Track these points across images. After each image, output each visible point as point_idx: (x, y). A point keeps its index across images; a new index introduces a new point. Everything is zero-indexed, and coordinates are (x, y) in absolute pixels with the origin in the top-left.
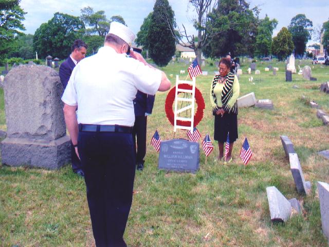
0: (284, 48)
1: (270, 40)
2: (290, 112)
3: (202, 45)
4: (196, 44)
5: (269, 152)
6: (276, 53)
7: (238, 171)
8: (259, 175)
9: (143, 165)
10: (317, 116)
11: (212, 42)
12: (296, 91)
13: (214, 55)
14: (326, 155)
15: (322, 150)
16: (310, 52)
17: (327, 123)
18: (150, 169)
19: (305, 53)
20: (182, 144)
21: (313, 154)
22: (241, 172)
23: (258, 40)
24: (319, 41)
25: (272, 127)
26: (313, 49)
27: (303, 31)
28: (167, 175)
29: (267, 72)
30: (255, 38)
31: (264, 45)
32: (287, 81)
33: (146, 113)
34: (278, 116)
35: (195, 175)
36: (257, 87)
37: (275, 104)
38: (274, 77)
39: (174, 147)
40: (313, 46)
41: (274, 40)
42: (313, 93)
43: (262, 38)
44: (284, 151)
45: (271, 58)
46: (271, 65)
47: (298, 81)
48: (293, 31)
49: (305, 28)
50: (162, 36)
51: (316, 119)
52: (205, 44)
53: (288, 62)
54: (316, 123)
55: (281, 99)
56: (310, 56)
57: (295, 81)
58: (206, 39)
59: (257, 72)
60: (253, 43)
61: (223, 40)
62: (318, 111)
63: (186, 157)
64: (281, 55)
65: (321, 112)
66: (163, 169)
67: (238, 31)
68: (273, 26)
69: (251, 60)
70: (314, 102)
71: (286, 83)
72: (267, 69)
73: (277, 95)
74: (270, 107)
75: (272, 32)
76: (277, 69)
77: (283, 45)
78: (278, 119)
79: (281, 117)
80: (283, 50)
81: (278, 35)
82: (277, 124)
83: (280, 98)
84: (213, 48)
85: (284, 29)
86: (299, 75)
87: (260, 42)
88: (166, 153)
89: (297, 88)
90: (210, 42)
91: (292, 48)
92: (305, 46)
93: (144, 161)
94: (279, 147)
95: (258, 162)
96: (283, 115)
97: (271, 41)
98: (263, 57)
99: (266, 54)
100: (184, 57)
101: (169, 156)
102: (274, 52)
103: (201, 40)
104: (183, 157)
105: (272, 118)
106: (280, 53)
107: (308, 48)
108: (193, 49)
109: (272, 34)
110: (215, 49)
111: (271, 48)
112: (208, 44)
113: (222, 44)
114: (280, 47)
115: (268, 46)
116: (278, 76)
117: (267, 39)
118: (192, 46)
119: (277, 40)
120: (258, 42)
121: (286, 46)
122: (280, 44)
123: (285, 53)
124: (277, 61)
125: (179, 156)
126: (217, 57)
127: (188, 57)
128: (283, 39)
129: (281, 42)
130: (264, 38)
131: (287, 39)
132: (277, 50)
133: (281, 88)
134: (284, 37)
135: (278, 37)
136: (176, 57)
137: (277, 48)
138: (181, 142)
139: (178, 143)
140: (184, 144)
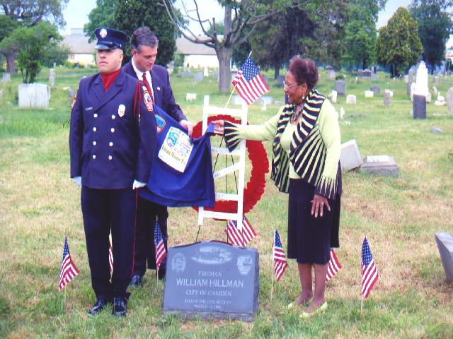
1: (372, 33)
2: (436, 183)
3: (232, 39)
4: (220, 38)
5: (408, 270)
6: (385, 61)
7: (349, 313)
11: (253, 35)
12: (439, 139)
13: (258, 61)
18: (144, 312)
19: (443, 62)
20: (219, 252)
22: (355, 317)
23: (347, 31)
25: (402, 214)
27: (439, 17)
28: (184, 326)
29: (370, 99)
30: (342, 28)
31: (361, 43)
32: (415, 117)
34: (410, 192)
35: (252, 325)
36: (356, 130)
37: (401, 166)
38: (386, 110)
39: (201, 260)
41: (381, 33)
43: (355, 29)
45: (375, 71)
46: (375, 85)
47: (440, 118)
48: (419, 16)
49: (442, 10)
50: (145, 19)
52: (238, 40)
53: (413, 80)
55: (409, 154)
57: (434, 118)
58: (241, 27)
59: (351, 98)
60: (338, 38)
61: (275, 30)
63: (229, 283)
64: (396, 65)
66: (175, 312)
67: (310, 11)
68: (379, 4)
69: (333, 74)
71: (415, 122)
72: (369, 94)
73: (400, 146)
74: (394, 170)
75: (376, 18)
76: (391, 93)
77: (401, 45)
78: (412, 197)
79: (418, 193)
80: (399, 53)
81: (389, 22)
82: (413, 208)
83: (407, 153)
84: (254, 46)
85: (401, 12)
86: (437, 107)
87: (351, 37)
88: (182, 275)
89: (438, 132)
90: (248, 34)
92: (443, 48)
94: (429, 259)
95: (387, 292)
96: (421, 189)
97: (375, 35)
98: (358, 68)
99: (365, 63)
100: (190, 66)
101: (189, 283)
102: (382, 60)
103: (231, 29)
104: (221, 283)
105: (400, 195)
106: (393, 60)
107: (449, 51)
108: (213, 49)
109: (376, 21)
110: (259, 49)
111: (374, 49)
112: (244, 40)
113: (274, 38)
114: (394, 48)
115: (367, 45)
116: (394, 109)
117: (367, 32)
118: (211, 41)
119: (388, 33)
120: (347, 37)
121: (407, 45)
122: (394, 43)
123: (404, 61)
124: (386, 77)
125: (212, 281)
126: (262, 68)
127: (201, 66)
128: (401, 31)
129: (395, 37)
130: (361, 29)
131: (408, 32)
132: (388, 54)
133: (405, 132)
134: (401, 27)
135: (389, 28)
136: (175, 65)
137: (386, 51)
138: (216, 249)
139: (210, 251)
140: (223, 253)
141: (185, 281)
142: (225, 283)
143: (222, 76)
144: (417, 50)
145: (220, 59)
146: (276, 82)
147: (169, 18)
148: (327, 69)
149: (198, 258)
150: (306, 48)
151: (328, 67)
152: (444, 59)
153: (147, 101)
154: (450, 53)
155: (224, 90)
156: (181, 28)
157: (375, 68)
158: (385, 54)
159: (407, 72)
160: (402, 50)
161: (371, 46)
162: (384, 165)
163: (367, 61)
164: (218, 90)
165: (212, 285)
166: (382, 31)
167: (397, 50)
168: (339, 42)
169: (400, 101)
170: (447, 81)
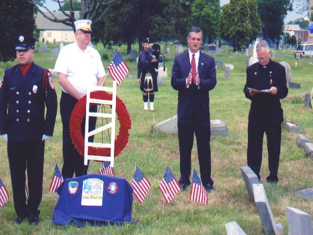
1: (217, 10)
6: (228, 36)
8: (213, 220)
9: (37, 217)
10: (297, 144)
13: (110, 37)
14: (307, 195)
15: (300, 189)
16: (292, 34)
17: (310, 153)
19: (282, 36)
21: (288, 194)
23: (193, 9)
24: (306, 13)
25: (228, 162)
26: (297, 28)
30: (188, 6)
31: (206, 19)
33: (44, 136)
34: (235, 146)
37: (231, 128)
38: (226, 82)
40: (297, 23)
41: (224, 10)
42: (293, 110)
44: (247, 192)
45: (220, 45)
51: (295, 148)
54: (295, 155)
55: (239, 119)
56: (291, 41)
58: (96, 7)
61: (127, 9)
62: (298, 136)
64: (238, 40)
65: (302, 137)
69: (181, 48)
70: (292, 123)
73: (233, 113)
74: (224, 131)
76: (231, 67)
77: (242, 22)
78: (236, 150)
79: (241, 147)
80: (241, 29)
82: (235, 158)
83: (237, 118)
87: (197, 14)
91: (257, 26)
92: (282, 23)
93: (39, 211)
97: (219, 11)
99: (210, 38)
102: (226, 34)
103: (87, 9)
105: (227, 149)
106: (235, 35)
107: (288, 26)
110: (112, 26)
111: (219, 25)
112: (100, 19)
113: (126, 16)
114: (236, 24)
115: (212, 21)
116: (233, 81)
117: (212, 9)
118: (68, 20)
119: (230, 11)
120: (194, 14)
121: (247, 22)
122: (236, 19)
123: (245, 36)
124: (230, 50)
126: (115, 43)
127: (56, 41)
128: (242, 9)
129: (237, 14)
130: (206, 6)
131: (248, 10)
132: (231, 29)
133: (239, 101)
134: (242, 5)
135: (232, 6)
137: (229, 27)
146: (129, 56)
148: (176, 43)
150: (156, 25)
151: (176, 41)
152: (283, 34)
153: (51, 82)
154: (288, 27)
157: (220, 43)
158: (228, 29)
159: (247, 47)
160: (243, 26)
161: (216, 22)
162: (217, 126)
163: (212, 36)
167: (239, 26)
168: (185, 19)
169: (240, 74)
170: (284, 54)
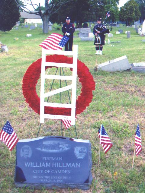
0: (131, 15)
1: (117, 9)
3: (49, 12)
4: (43, 12)
6: (123, 19)
20: (59, 144)
23: (105, 8)
29: (118, 35)
30: (103, 7)
39: (44, 150)
43: (108, 8)
58: (53, 7)
59: (110, 35)
60: (101, 11)
61: (70, 8)
63: (68, 165)
64: (129, 21)
72: (118, 33)
75: (118, 3)
77: (131, 14)
80: (130, 17)
81: (125, 5)
88: (29, 160)
90: (57, 10)
100: (28, 23)
101: (35, 165)
103: (48, 8)
104: (61, 165)
106: (127, 19)
108: (40, 16)
109: (118, 4)
111: (118, 15)
112: (55, 12)
113: (70, 11)
114: (127, 15)
115: (114, 14)
117: (114, 9)
118: (38, 13)
119: (124, 9)
121: (134, 13)
122: (128, 12)
123: (132, 20)
124: (124, 26)
125: (54, 164)
127: (33, 23)
128: (131, 8)
129: (128, 10)
130: (111, 7)
131: (134, 8)
132: (125, 17)
134: (131, 6)
135: (125, 7)
136: (20, 23)
137: (124, 16)
138: (57, 142)
139: (52, 144)
140: (62, 144)
141: (32, 164)
142: (65, 165)
143: (44, 27)
144: (139, 15)
145: (43, 20)
147: (16, 4)
149: (42, 149)
150: (85, 15)
155: (45, 32)
156: (22, 8)
157: (118, 22)
159: (133, 24)
161: (116, 14)
163: (114, 20)
164: (42, 32)
165: (54, 166)
166: (122, 8)
168: (101, 12)
